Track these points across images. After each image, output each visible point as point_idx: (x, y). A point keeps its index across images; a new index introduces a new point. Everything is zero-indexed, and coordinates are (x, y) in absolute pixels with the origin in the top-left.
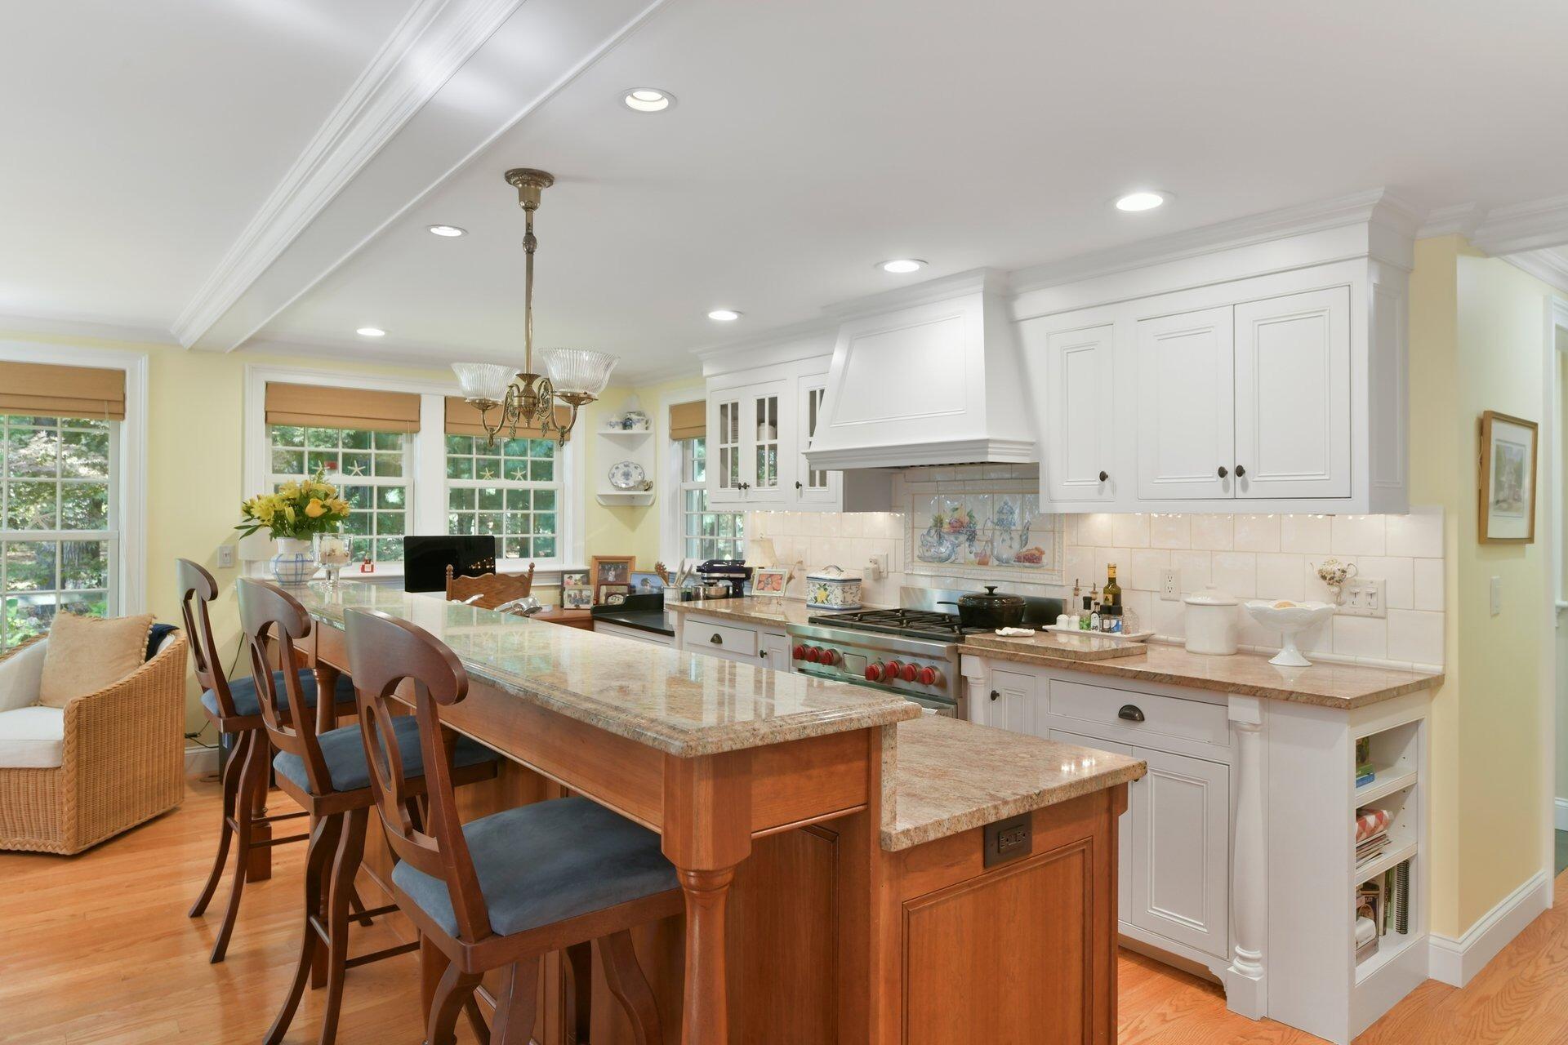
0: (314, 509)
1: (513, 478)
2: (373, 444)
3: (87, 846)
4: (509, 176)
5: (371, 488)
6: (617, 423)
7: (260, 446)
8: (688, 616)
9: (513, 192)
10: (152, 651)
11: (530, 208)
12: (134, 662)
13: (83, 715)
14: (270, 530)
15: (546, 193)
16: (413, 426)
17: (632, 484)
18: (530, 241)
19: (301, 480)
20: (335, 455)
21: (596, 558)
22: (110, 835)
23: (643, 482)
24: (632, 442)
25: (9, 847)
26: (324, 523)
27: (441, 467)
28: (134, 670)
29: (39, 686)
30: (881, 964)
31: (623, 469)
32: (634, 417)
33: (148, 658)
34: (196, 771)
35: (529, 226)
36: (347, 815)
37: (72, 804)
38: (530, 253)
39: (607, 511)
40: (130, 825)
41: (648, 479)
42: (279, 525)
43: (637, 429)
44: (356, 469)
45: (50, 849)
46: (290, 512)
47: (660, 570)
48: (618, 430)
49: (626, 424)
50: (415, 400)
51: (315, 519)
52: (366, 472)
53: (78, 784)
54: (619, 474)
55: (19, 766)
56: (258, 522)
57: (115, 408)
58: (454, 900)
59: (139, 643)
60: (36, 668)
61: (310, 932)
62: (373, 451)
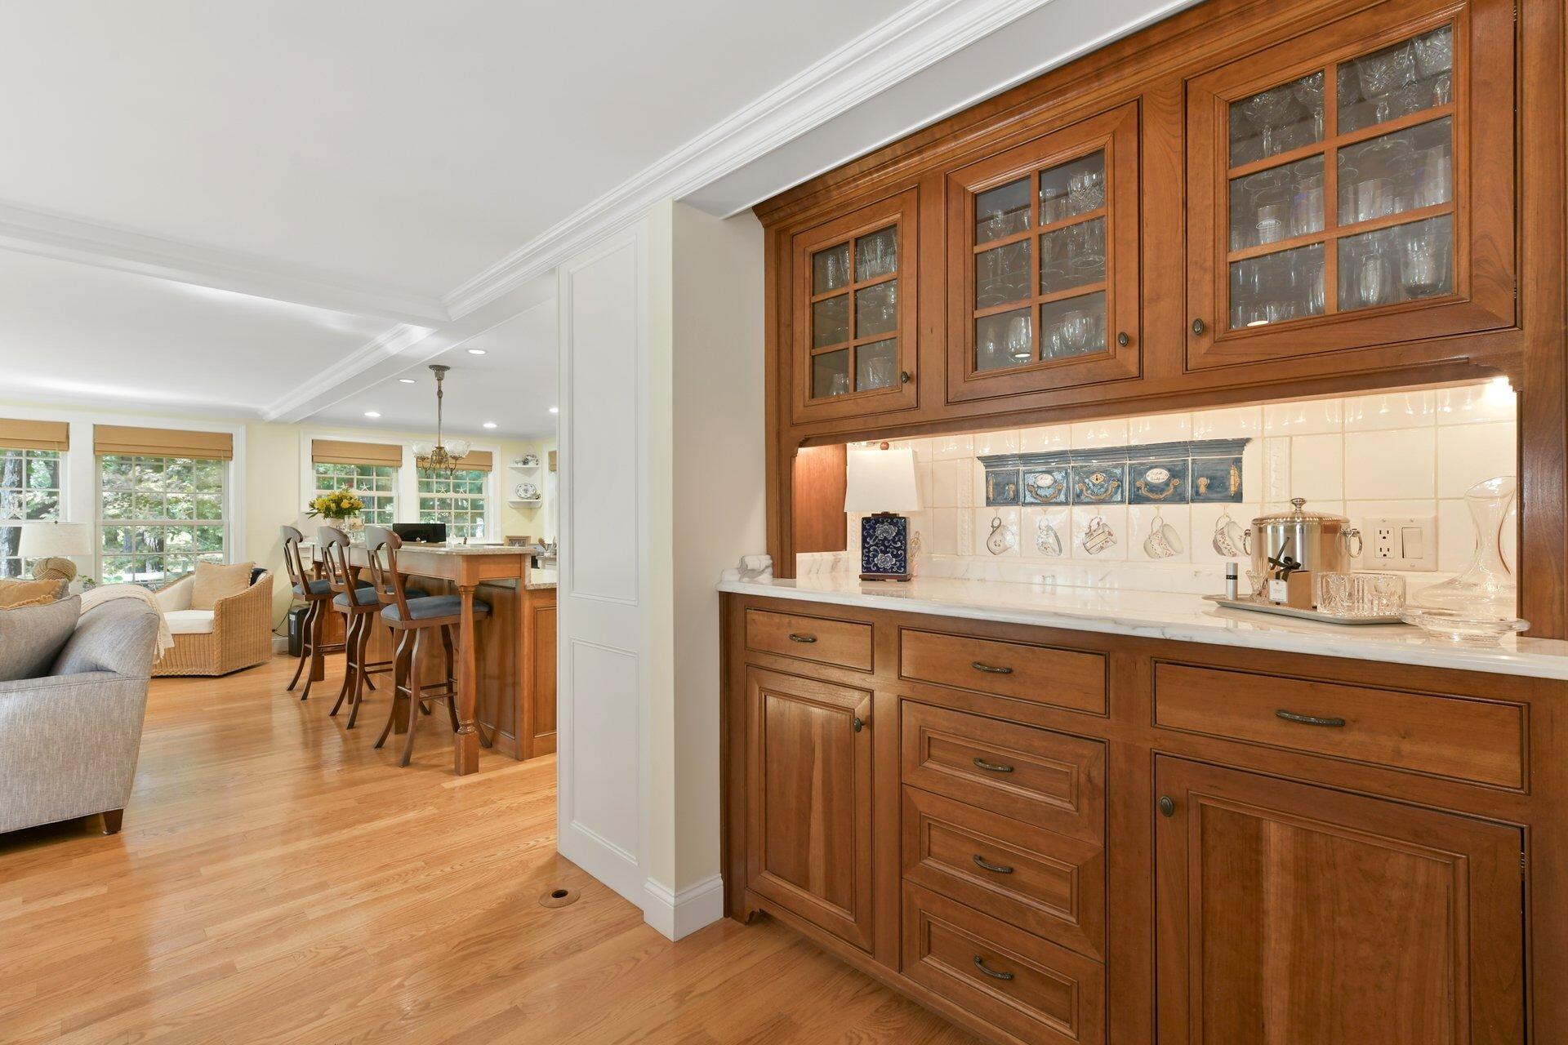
0: (345, 504)
1: (458, 492)
2: (375, 474)
3: (226, 672)
4: (431, 367)
5: (374, 498)
6: (520, 462)
7: (309, 476)
8: (548, 562)
9: (432, 373)
10: (253, 581)
11: (440, 380)
12: (244, 586)
13: (224, 607)
14: (323, 515)
15: (446, 373)
16: (397, 464)
17: (529, 496)
18: (440, 393)
19: (337, 492)
20: (352, 479)
21: (508, 537)
22: (237, 669)
23: (534, 494)
24: (530, 472)
25: (184, 673)
26: (351, 510)
27: (415, 485)
28: (244, 589)
29: (191, 600)
30: (526, 622)
31: (524, 487)
32: (529, 458)
33: (252, 584)
34: (275, 650)
35: (439, 387)
36: (364, 615)
37: (219, 650)
38: (440, 398)
39: (514, 511)
40: (246, 666)
41: (538, 492)
42: (327, 512)
43: (531, 465)
44: (365, 487)
45: (207, 673)
46: (333, 506)
47: (541, 542)
48: (520, 465)
49: (525, 462)
50: (398, 449)
51: (346, 509)
52: (370, 489)
53: (221, 640)
54: (521, 490)
55: (190, 632)
56: (316, 511)
57: (228, 454)
58: (399, 610)
59: (247, 576)
60: (190, 590)
61: (349, 668)
62: (374, 477)
